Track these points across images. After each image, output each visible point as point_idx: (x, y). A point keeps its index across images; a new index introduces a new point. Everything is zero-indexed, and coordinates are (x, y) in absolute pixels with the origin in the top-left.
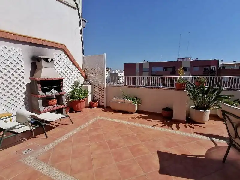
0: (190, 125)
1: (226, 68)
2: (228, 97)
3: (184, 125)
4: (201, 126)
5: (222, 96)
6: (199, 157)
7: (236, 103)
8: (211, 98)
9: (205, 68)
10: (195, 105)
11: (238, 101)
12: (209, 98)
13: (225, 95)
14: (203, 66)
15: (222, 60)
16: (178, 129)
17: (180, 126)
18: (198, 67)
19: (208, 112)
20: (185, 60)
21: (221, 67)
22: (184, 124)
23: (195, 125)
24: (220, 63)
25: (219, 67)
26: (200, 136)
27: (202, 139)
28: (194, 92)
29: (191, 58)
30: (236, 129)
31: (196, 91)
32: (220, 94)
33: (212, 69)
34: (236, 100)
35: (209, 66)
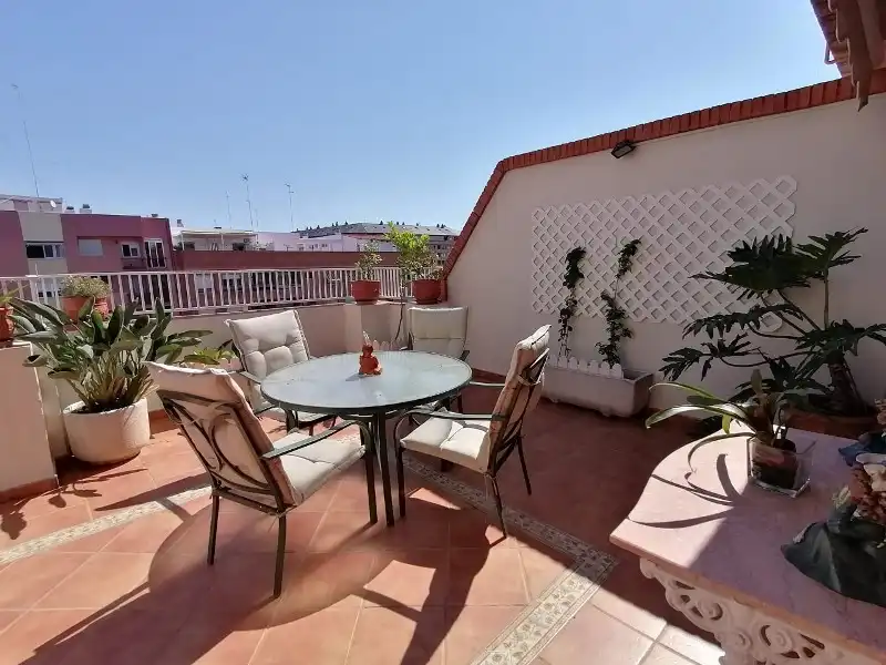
0: (78, 487)
1: (198, 248)
2: (193, 337)
3: (52, 501)
4: (123, 474)
5: (174, 340)
6: (124, 604)
7: (228, 353)
8: (134, 353)
9: (126, 248)
10: (82, 397)
11: (230, 345)
12: (129, 354)
13: (181, 335)
14: (116, 240)
15: (179, 221)
16: (14, 536)
17: (25, 518)
18: (98, 242)
19: (142, 407)
20: (32, 209)
21: (181, 244)
22: (51, 496)
23: (102, 479)
24: (175, 231)
25: (175, 243)
26: (124, 514)
27: (131, 522)
28: (63, 340)
29: (59, 203)
30: (211, 440)
31: (71, 335)
32: (167, 333)
33: (153, 251)
34: (225, 345)
35: (139, 239)
